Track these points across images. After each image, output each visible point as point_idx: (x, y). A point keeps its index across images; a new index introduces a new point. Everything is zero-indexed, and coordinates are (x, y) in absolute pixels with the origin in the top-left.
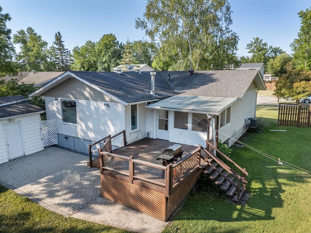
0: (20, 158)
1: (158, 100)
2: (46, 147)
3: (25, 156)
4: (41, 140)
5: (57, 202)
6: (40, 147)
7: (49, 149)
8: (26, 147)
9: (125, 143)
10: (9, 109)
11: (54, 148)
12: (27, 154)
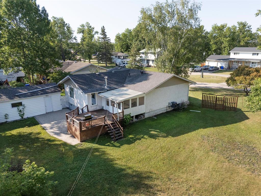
0: (51, 112)
1: (107, 91)
2: (63, 109)
3: (53, 112)
4: (60, 105)
5: (52, 131)
6: (60, 108)
7: (64, 110)
8: (54, 108)
9: (88, 110)
10: (47, 90)
11: (67, 109)
12: (54, 111)
